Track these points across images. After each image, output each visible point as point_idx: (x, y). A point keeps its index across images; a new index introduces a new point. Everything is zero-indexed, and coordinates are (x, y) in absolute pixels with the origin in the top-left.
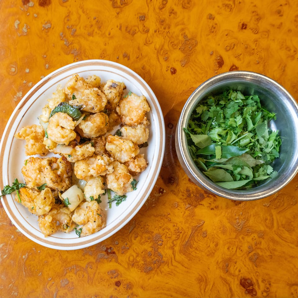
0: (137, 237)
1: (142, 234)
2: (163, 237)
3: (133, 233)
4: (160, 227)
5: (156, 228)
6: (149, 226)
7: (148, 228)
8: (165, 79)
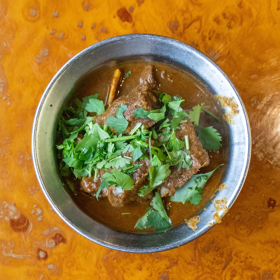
0: (235, 276)
1: (243, 272)
2: (275, 275)
3: (228, 270)
4: (270, 260)
5: (263, 261)
6: (253, 259)
7: (251, 262)
8: (276, 23)
